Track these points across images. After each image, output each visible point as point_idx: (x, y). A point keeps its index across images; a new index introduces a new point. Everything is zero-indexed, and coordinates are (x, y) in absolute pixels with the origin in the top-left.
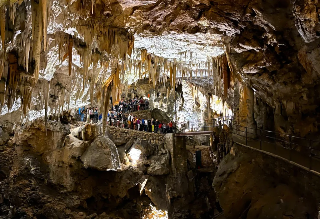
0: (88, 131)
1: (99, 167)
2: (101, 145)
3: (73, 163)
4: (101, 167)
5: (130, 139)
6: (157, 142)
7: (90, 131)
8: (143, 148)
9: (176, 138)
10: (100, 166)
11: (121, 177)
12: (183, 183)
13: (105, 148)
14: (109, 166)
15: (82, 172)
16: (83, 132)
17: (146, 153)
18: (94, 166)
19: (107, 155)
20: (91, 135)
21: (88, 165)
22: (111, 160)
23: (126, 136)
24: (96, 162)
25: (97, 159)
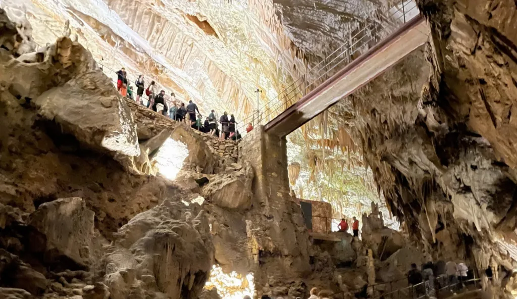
0: (64, 55)
1: (82, 126)
2: (93, 87)
3: (9, 103)
4: (88, 127)
5: (159, 131)
6: (222, 154)
7: (67, 54)
8: (194, 139)
9: (267, 137)
10: (88, 125)
11: (136, 185)
12: (284, 229)
13: (102, 94)
14: (110, 128)
15: (34, 135)
16: (48, 52)
17: (198, 156)
18: (71, 119)
19: (107, 107)
20: (68, 65)
21: (52, 113)
22: (117, 116)
23: (152, 123)
24: (77, 113)
25: (80, 110)
